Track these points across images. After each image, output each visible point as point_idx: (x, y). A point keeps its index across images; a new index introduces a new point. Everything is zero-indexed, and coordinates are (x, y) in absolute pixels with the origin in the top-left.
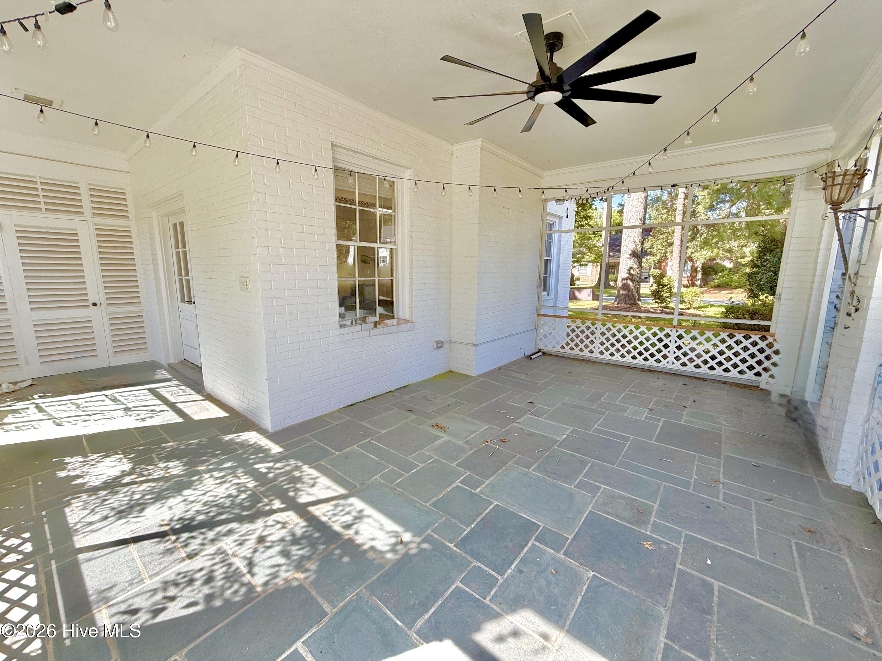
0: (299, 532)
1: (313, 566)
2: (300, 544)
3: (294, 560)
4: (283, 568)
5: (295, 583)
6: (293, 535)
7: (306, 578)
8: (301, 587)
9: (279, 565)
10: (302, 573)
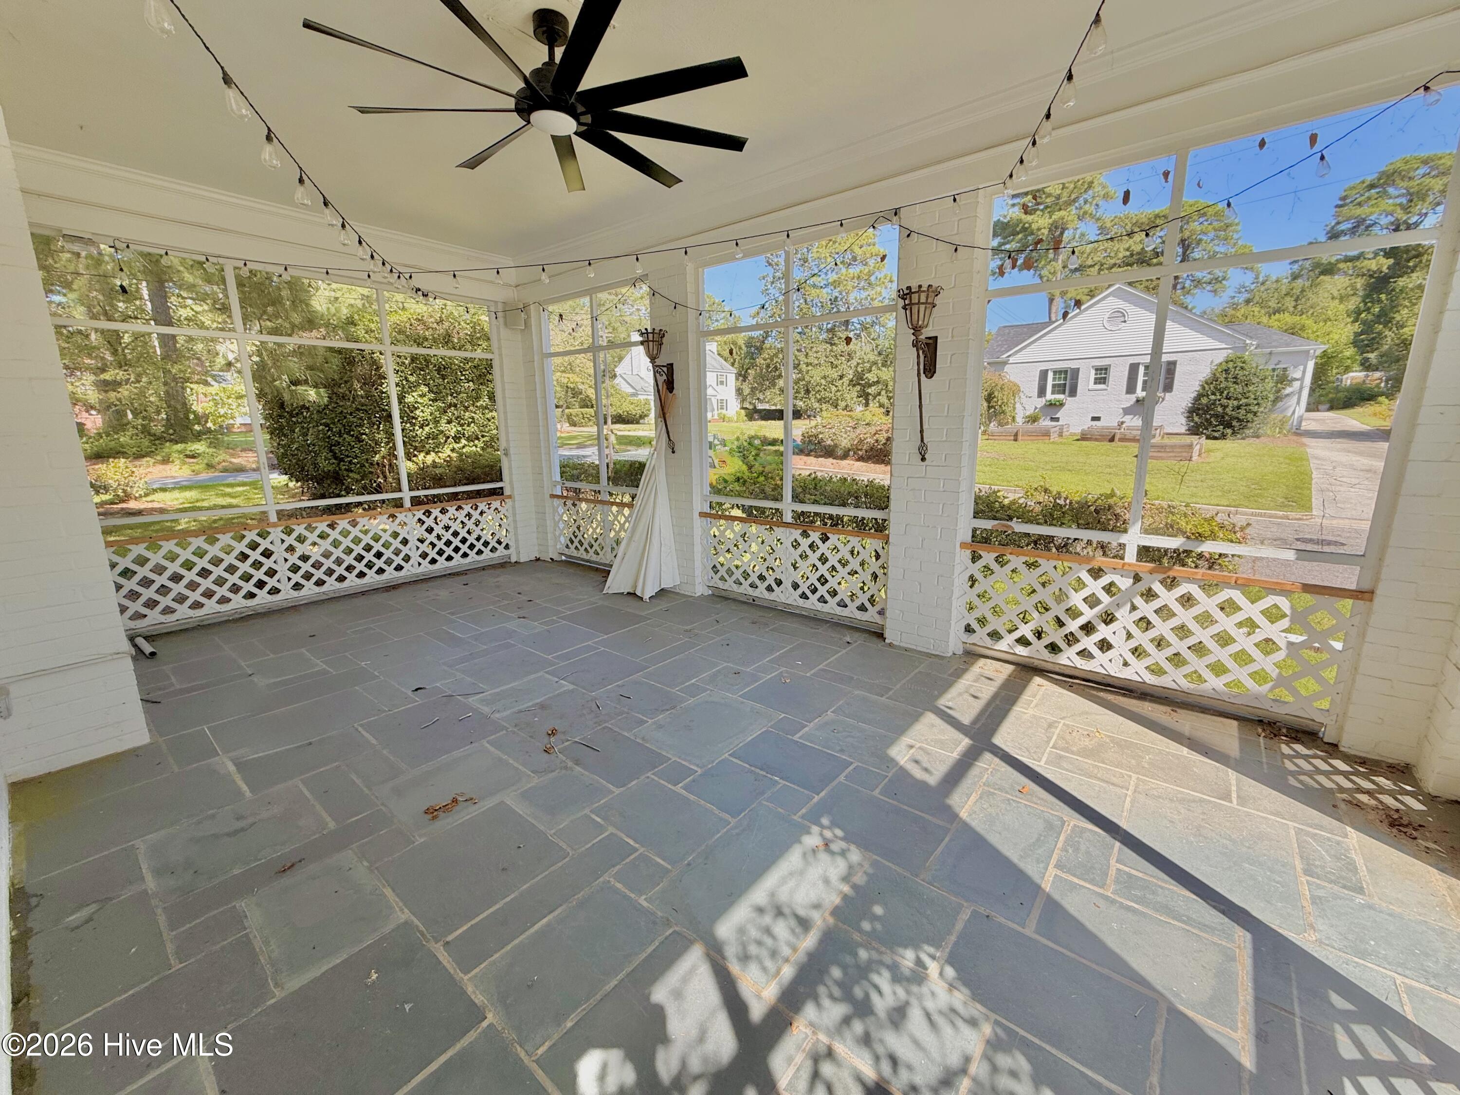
0: (836, 1011)
1: (907, 958)
2: (867, 996)
3: (908, 992)
4: (930, 1005)
5: (950, 972)
6: (846, 1021)
7: (933, 957)
8: (952, 960)
9: (928, 1016)
10: (926, 968)
